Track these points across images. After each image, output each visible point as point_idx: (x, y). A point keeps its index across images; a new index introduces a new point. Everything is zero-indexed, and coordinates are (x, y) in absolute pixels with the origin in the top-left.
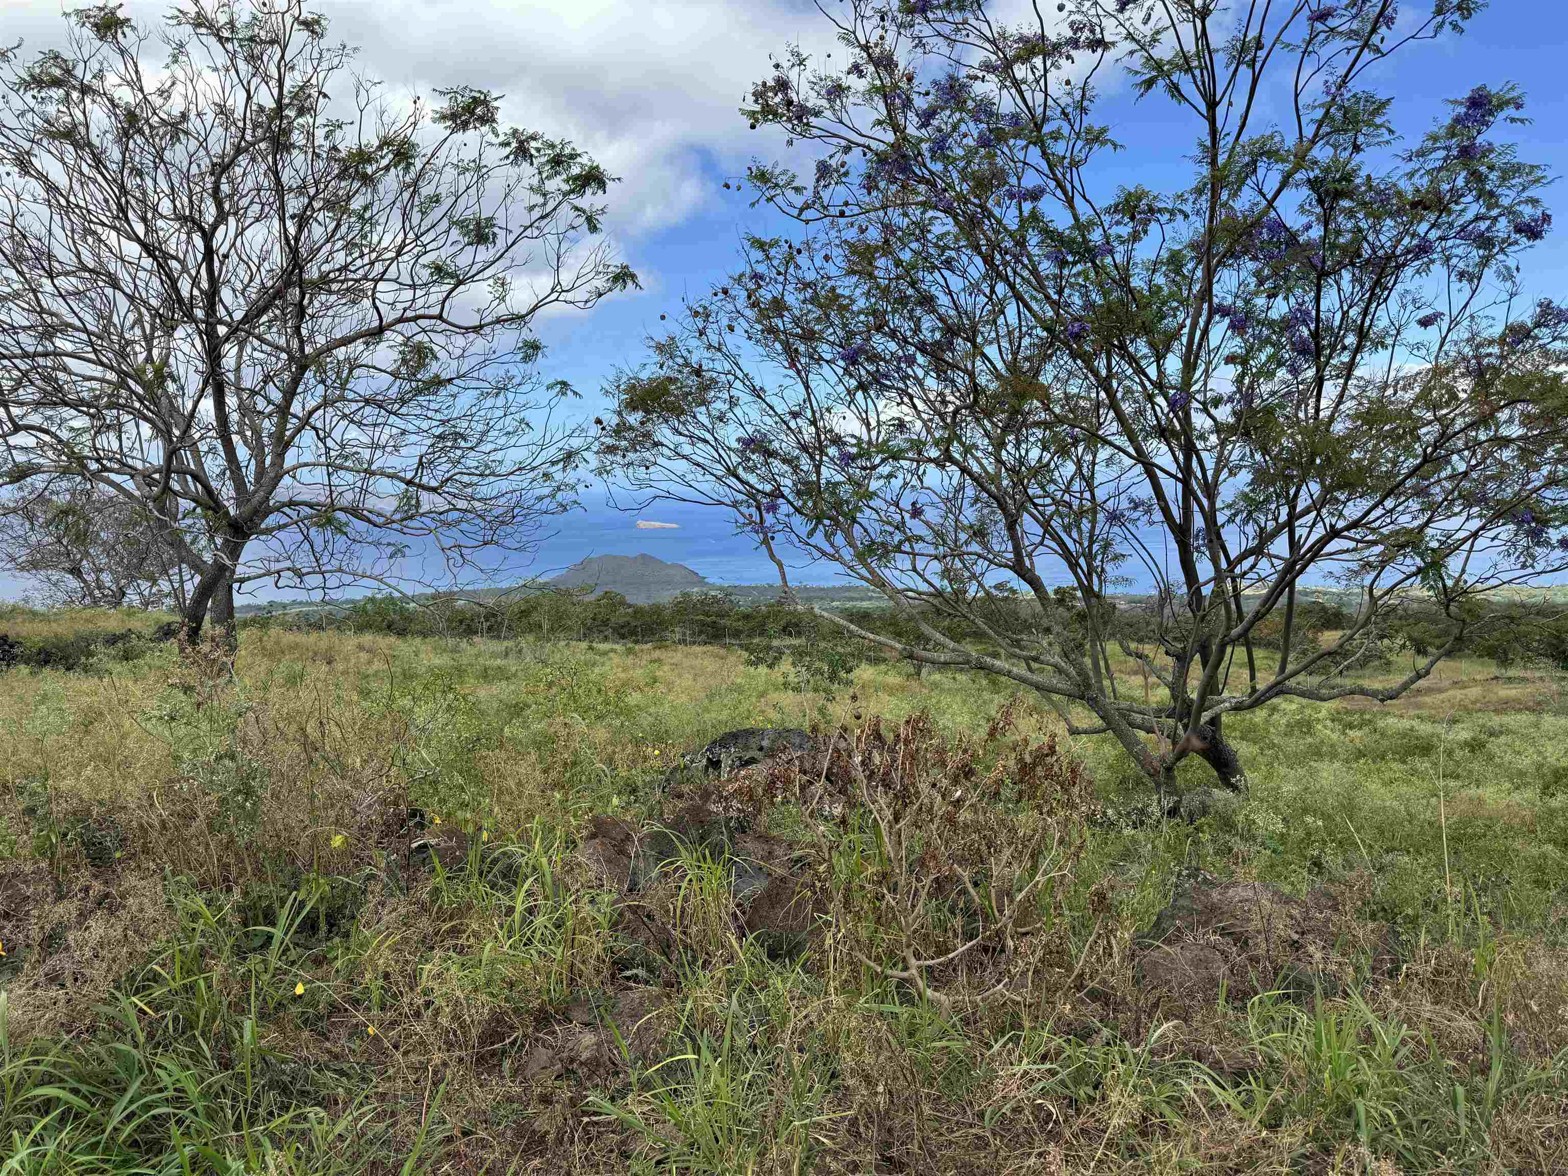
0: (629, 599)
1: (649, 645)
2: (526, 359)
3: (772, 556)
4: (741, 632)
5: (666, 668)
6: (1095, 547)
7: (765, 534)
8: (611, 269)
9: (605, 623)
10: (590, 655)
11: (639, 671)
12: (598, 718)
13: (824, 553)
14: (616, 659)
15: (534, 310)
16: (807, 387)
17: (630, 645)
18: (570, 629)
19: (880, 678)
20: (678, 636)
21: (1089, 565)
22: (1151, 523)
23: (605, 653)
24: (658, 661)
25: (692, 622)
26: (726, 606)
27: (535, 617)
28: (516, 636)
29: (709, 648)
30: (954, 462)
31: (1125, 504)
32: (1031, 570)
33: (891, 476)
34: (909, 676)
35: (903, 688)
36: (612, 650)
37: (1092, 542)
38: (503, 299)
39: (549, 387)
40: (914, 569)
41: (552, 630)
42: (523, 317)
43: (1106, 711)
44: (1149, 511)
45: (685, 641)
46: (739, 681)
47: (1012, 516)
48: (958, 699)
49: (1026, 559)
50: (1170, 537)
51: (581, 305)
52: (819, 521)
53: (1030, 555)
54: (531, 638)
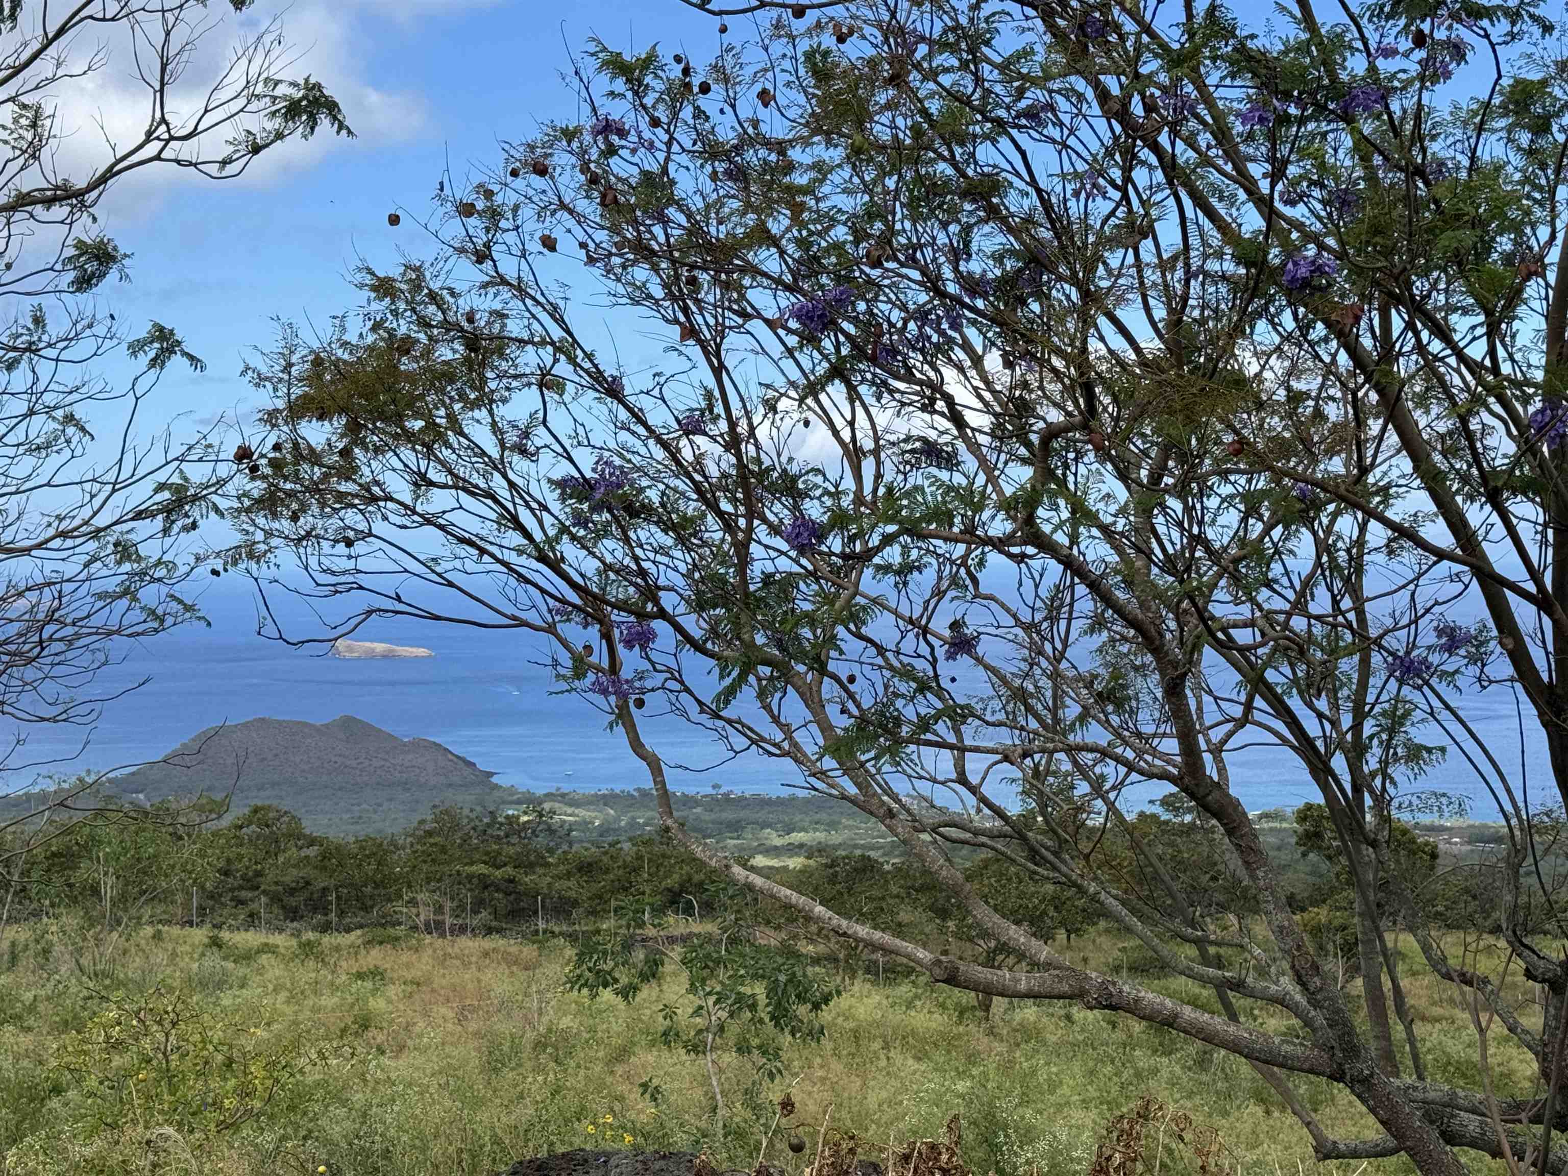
0: (311, 826)
1: (354, 937)
2: (84, 283)
3: (637, 746)
4: (575, 903)
5: (393, 991)
6: (1368, 728)
7: (623, 696)
8: (281, 90)
9: (252, 882)
10: (213, 961)
11: (328, 1001)
12: (223, 1126)
13: (757, 740)
14: (274, 969)
15: (103, 179)
16: (719, 370)
17: (311, 935)
18: (165, 897)
19: (896, 1017)
20: (425, 914)
21: (1354, 768)
22: (1483, 682)
23: (247, 957)
24: (376, 974)
25: (459, 880)
26: (541, 841)
27: (84, 872)
28: (36, 914)
29: (496, 942)
30: (1045, 545)
31: (1428, 636)
32: (1220, 787)
33: (906, 570)
34: (962, 1011)
35: (949, 1042)
36: (266, 948)
37: (1359, 715)
38: (33, 152)
39: (136, 348)
40: (962, 779)
41: (122, 900)
42: (80, 194)
43: (1393, 1108)
44: (1478, 659)
45: (439, 925)
46: (566, 1022)
47: (1175, 665)
48: (1076, 1067)
49: (1207, 757)
50: (1529, 710)
51: (213, 169)
52: (747, 668)
53: (1217, 750)
54: (71, 920)
